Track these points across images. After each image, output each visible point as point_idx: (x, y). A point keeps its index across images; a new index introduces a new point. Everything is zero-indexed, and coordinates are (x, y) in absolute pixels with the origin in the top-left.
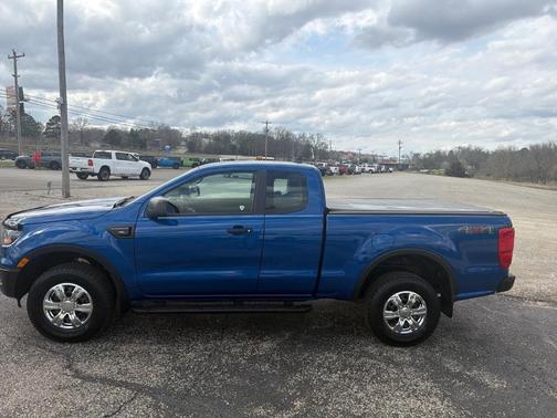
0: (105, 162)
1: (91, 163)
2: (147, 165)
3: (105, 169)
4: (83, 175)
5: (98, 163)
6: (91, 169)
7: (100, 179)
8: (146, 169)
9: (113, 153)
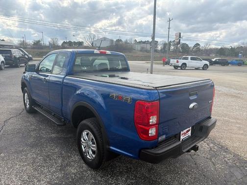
0: (184, 61)
1: (178, 62)
2: (207, 63)
3: (184, 64)
4: (176, 67)
5: (181, 62)
6: (177, 64)
7: (182, 69)
8: (206, 65)
9: (189, 57)
